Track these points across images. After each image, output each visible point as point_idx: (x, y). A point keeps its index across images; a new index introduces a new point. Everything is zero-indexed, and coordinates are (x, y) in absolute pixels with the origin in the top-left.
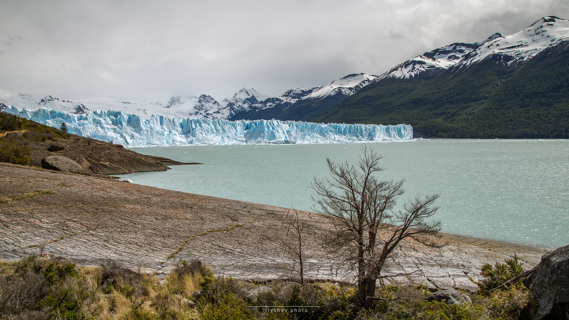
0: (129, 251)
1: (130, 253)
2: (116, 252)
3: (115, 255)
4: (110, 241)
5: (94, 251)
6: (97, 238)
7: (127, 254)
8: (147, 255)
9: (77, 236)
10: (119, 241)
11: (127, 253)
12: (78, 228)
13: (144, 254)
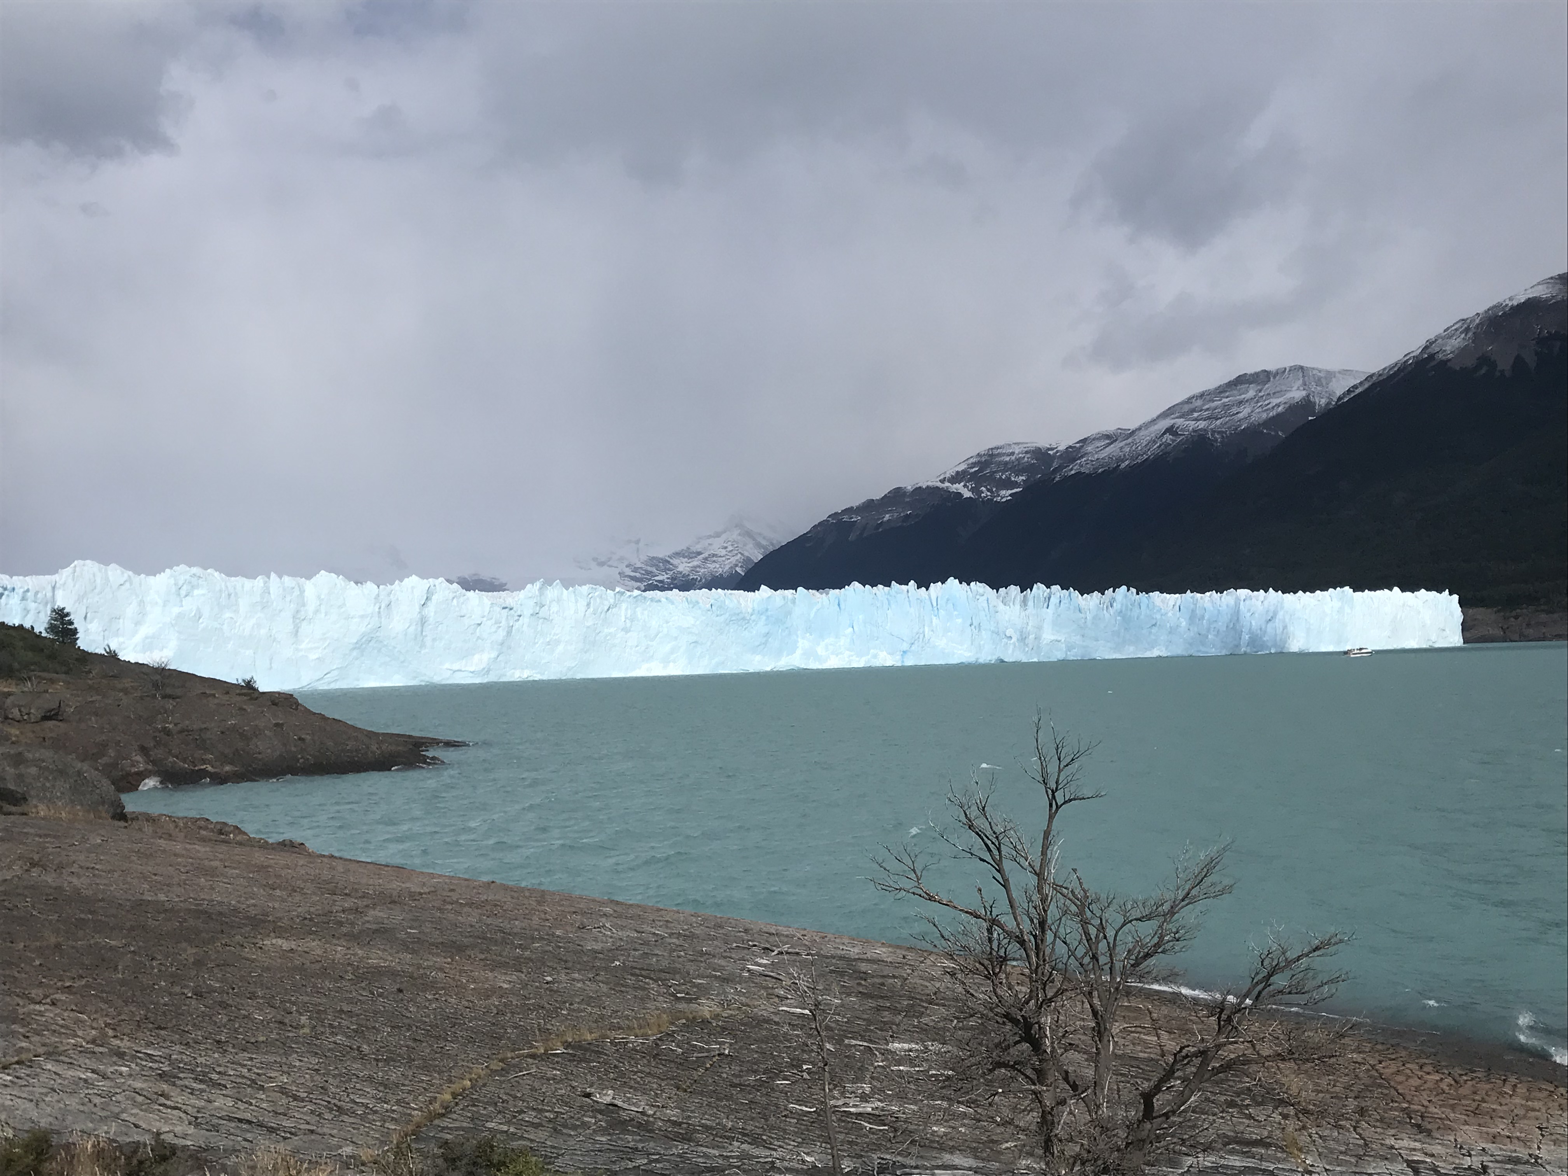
0: (248, 1116)
1: (249, 1122)
2: (196, 1118)
3: (191, 1130)
4: (180, 1079)
5: (117, 1116)
6: (133, 1066)
7: (240, 1125)
8: (312, 1132)
9: (62, 1058)
10: (215, 1076)
11: (240, 1120)
12: (66, 1027)
13: (302, 1127)
